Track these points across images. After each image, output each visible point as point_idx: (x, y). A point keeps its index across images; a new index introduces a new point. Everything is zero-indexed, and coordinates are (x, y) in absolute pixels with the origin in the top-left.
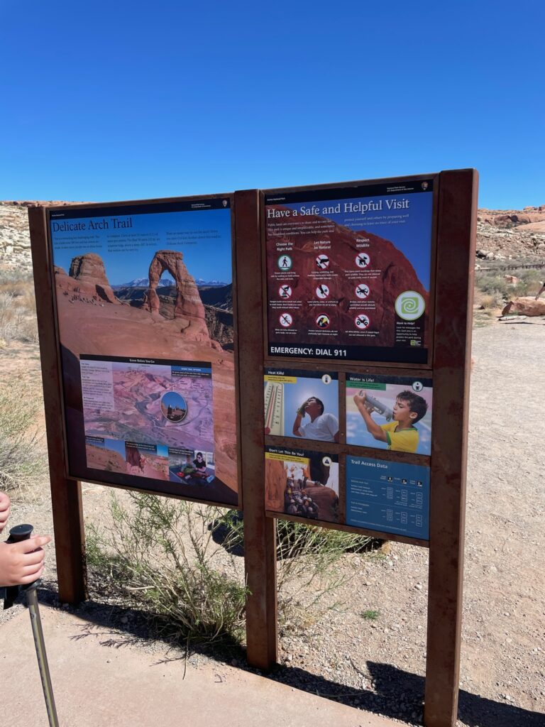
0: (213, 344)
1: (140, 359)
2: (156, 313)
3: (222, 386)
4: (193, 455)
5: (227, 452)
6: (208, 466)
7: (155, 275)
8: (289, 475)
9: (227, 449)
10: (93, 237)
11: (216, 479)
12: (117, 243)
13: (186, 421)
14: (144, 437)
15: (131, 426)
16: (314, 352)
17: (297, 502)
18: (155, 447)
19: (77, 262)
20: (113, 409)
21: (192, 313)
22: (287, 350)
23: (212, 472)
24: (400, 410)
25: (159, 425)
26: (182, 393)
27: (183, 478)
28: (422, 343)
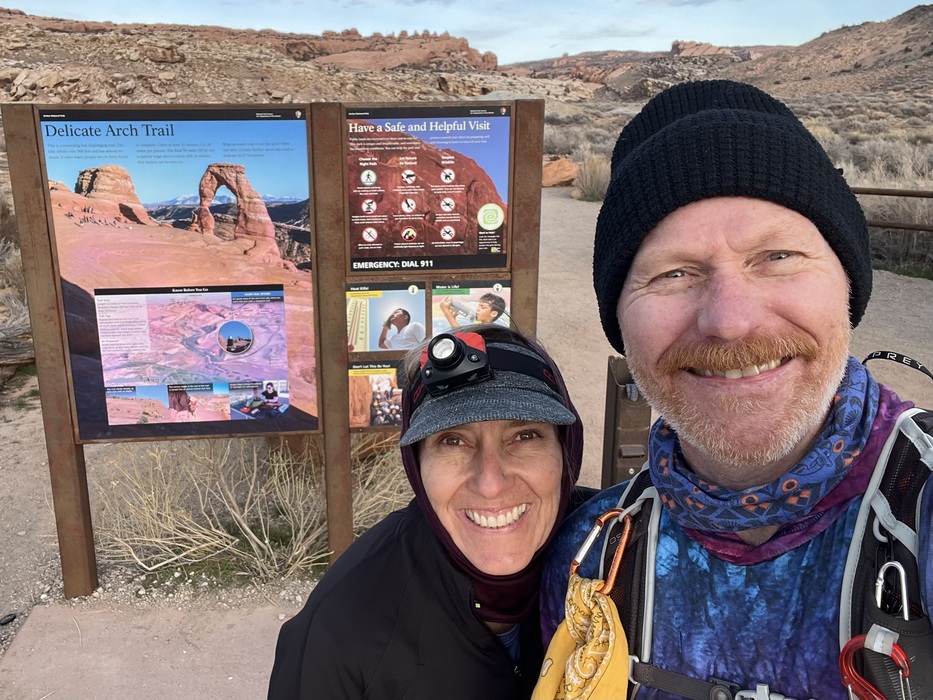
0: (285, 265)
1: (187, 288)
2: (210, 235)
3: (297, 308)
4: (261, 387)
5: (304, 377)
6: (280, 395)
7: (207, 191)
8: (375, 388)
9: (303, 374)
10: (113, 145)
11: (291, 406)
12: (152, 154)
13: (252, 351)
14: (194, 376)
15: (176, 367)
16: (401, 265)
17: (384, 413)
18: (211, 385)
19: (88, 176)
20: (148, 350)
21: (259, 232)
22: (371, 265)
23: (285, 401)
24: (482, 311)
25: (216, 360)
26: (245, 322)
27: (249, 413)
28: (501, 249)
